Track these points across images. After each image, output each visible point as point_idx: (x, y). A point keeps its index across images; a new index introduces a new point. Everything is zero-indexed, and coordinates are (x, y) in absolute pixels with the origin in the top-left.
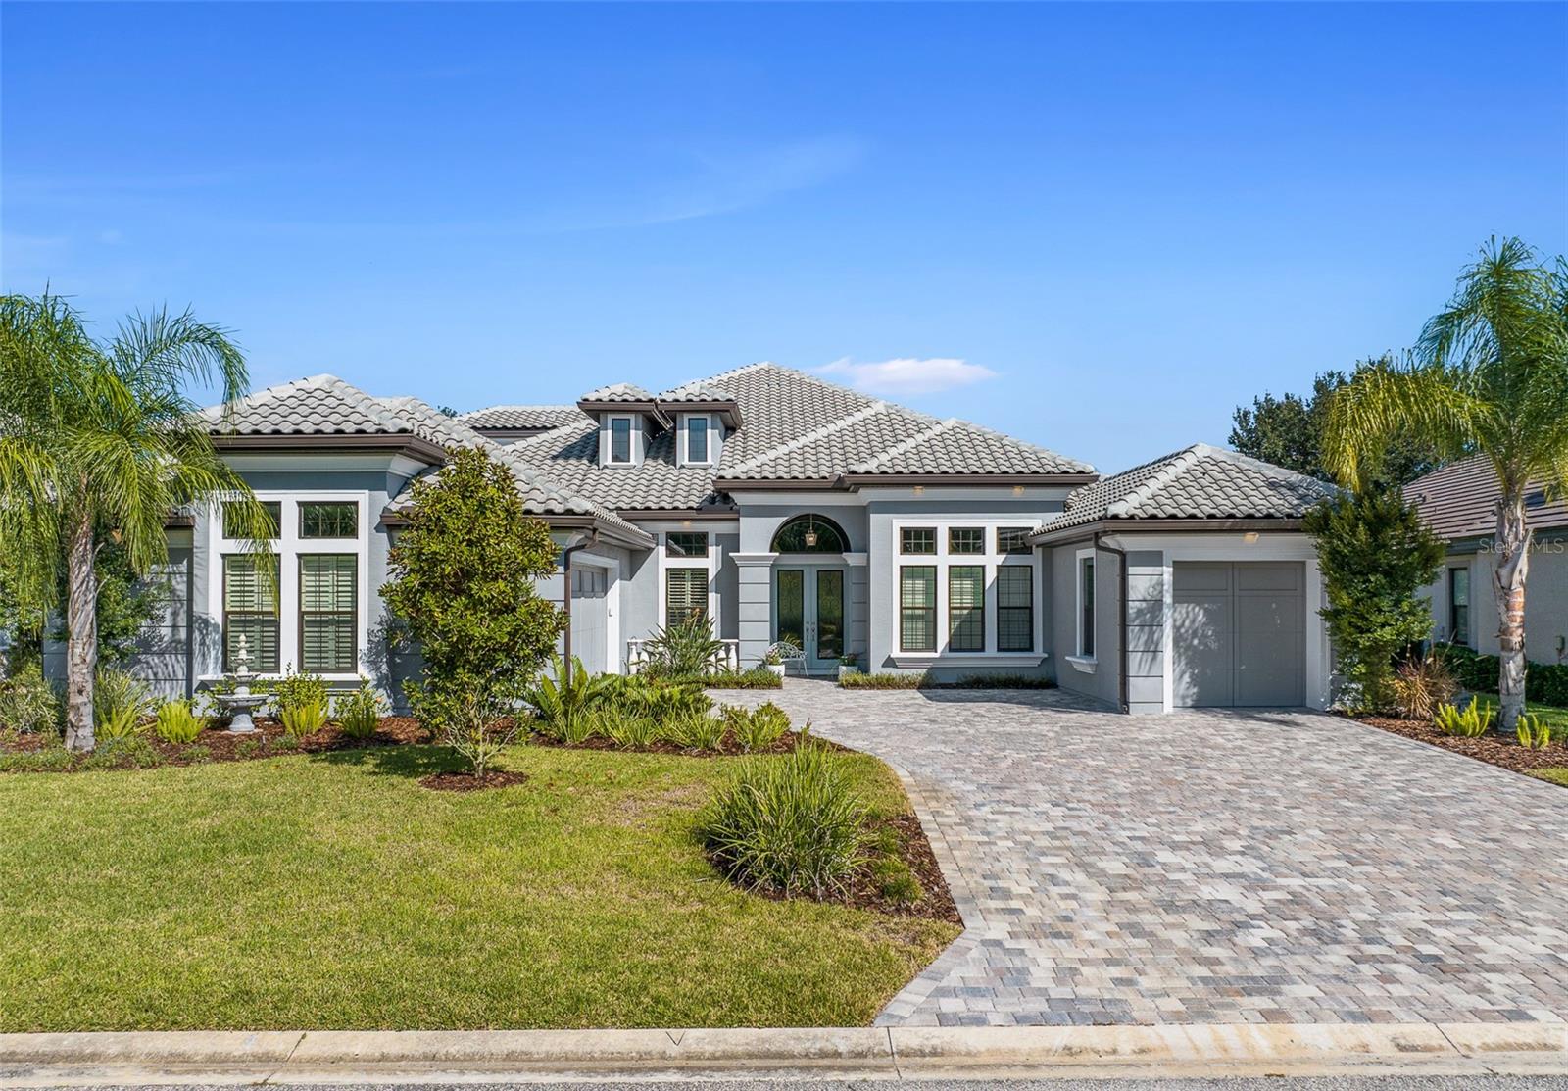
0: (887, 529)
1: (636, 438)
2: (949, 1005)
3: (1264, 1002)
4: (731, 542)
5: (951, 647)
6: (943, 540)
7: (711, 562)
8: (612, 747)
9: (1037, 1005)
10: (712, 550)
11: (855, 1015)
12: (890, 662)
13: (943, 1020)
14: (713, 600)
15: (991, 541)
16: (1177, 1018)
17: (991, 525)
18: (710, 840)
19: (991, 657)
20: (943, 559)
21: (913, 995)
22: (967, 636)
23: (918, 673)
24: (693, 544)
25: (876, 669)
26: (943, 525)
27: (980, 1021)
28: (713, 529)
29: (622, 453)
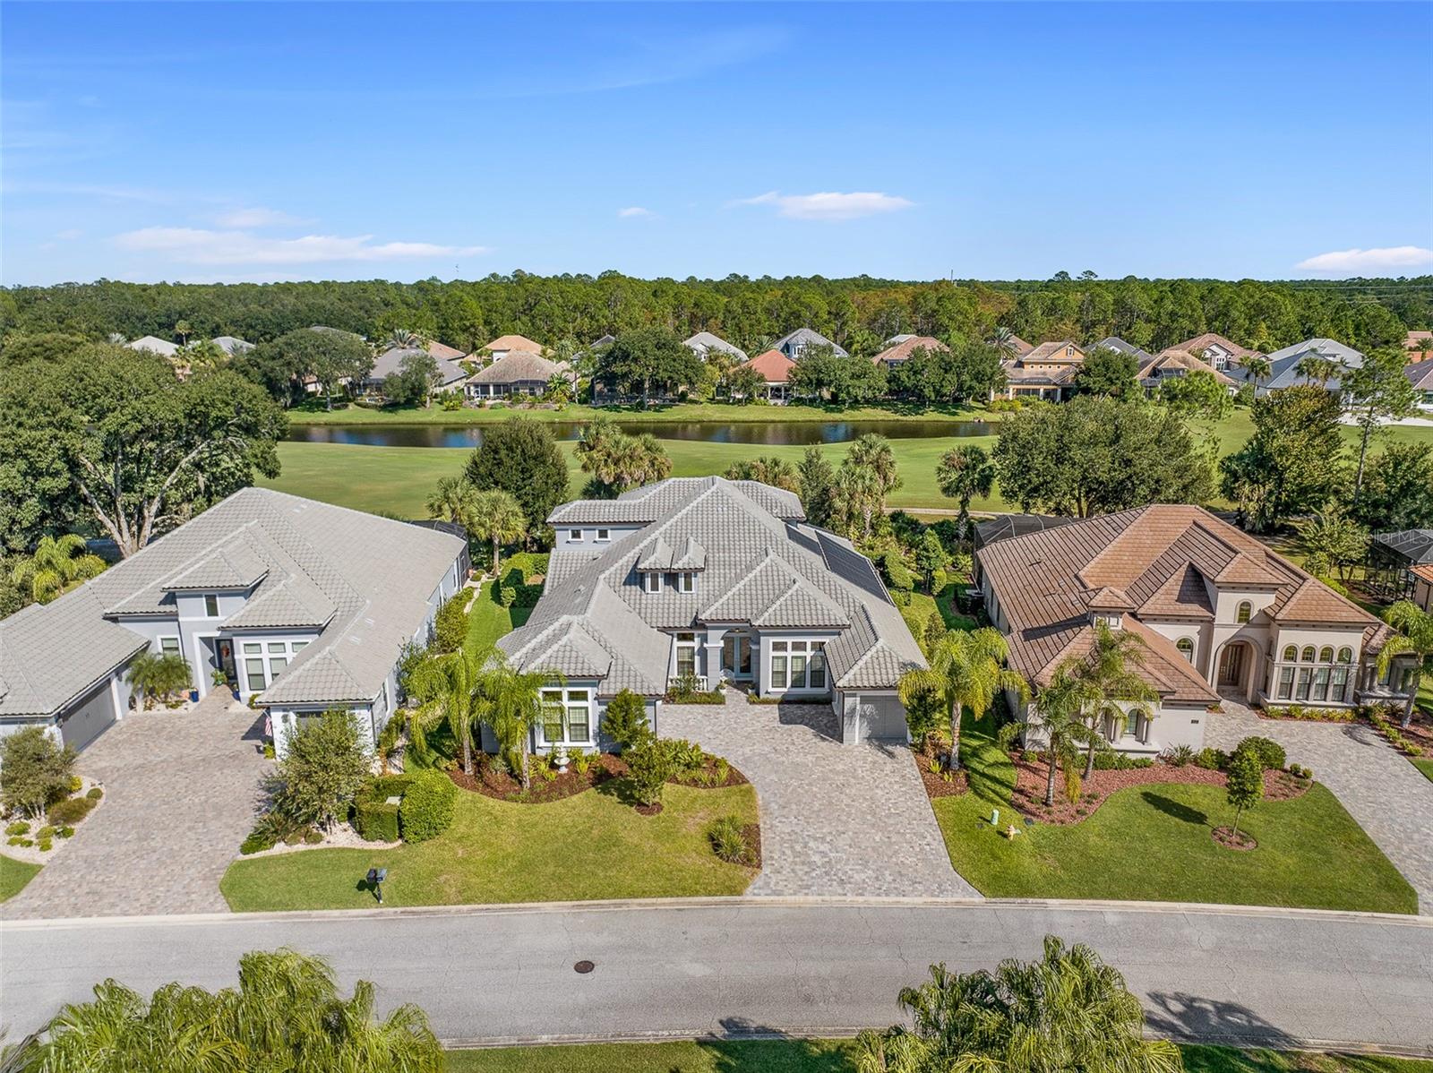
0: (767, 642)
1: (661, 580)
2: (756, 891)
3: (806, 891)
4: (704, 639)
5: (792, 686)
6: (789, 647)
7: (696, 644)
8: (678, 783)
9: (769, 892)
10: (696, 639)
11: (740, 894)
12: (767, 693)
13: (754, 894)
14: (697, 659)
15: (809, 646)
16: (791, 894)
17: (809, 640)
18: (711, 838)
19: (808, 690)
20: (790, 653)
21: (750, 889)
22: (798, 682)
23: (779, 696)
24: (689, 637)
25: (763, 696)
26: (790, 641)
27: (759, 895)
28: (696, 632)
29: (655, 587)
